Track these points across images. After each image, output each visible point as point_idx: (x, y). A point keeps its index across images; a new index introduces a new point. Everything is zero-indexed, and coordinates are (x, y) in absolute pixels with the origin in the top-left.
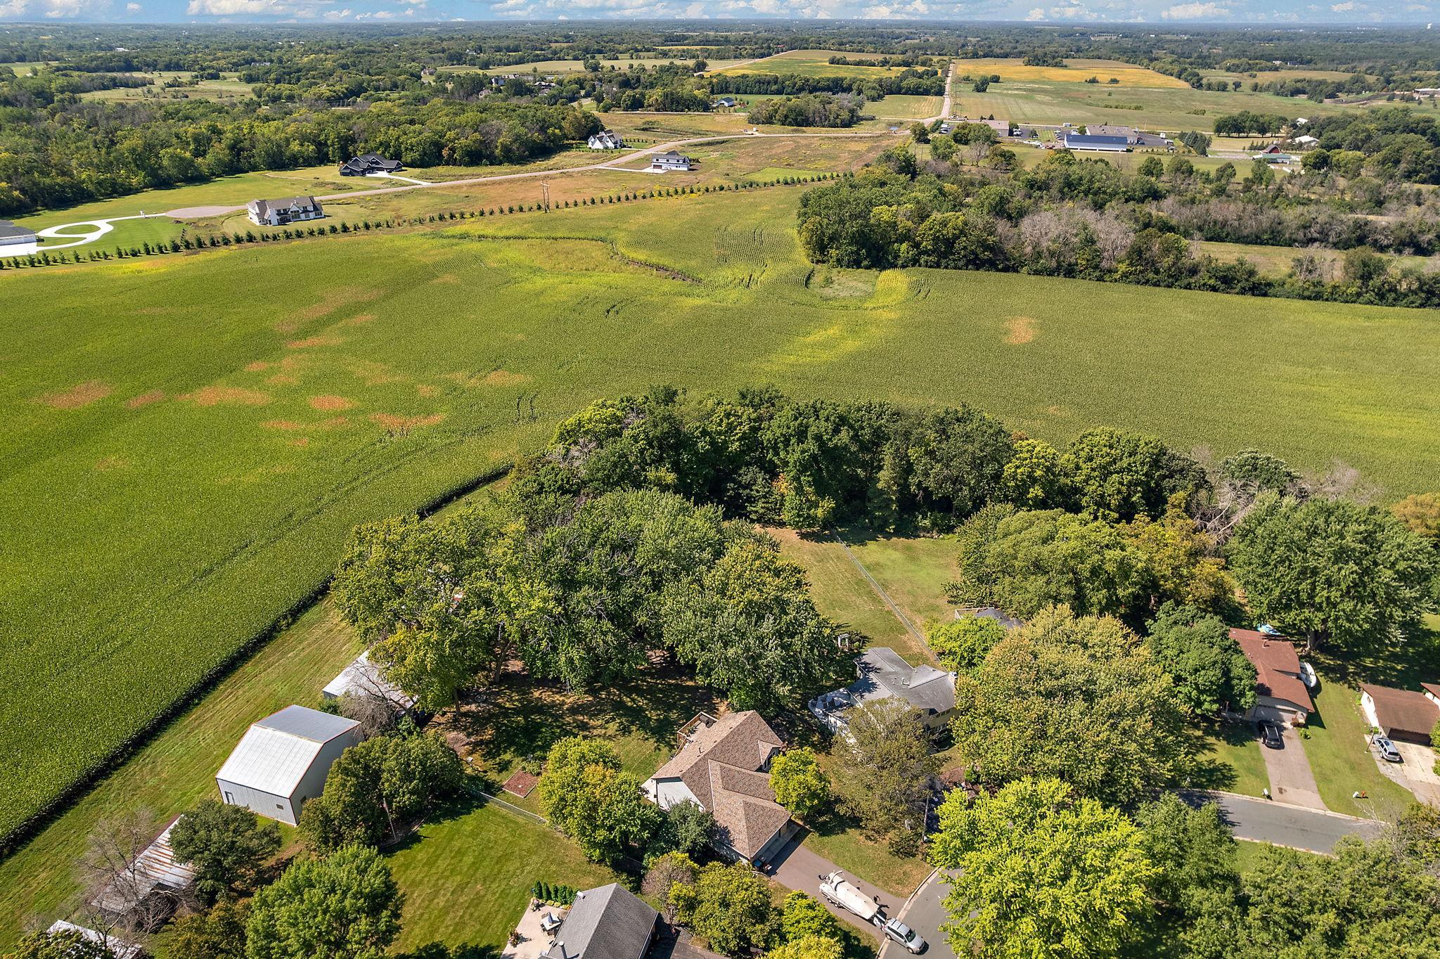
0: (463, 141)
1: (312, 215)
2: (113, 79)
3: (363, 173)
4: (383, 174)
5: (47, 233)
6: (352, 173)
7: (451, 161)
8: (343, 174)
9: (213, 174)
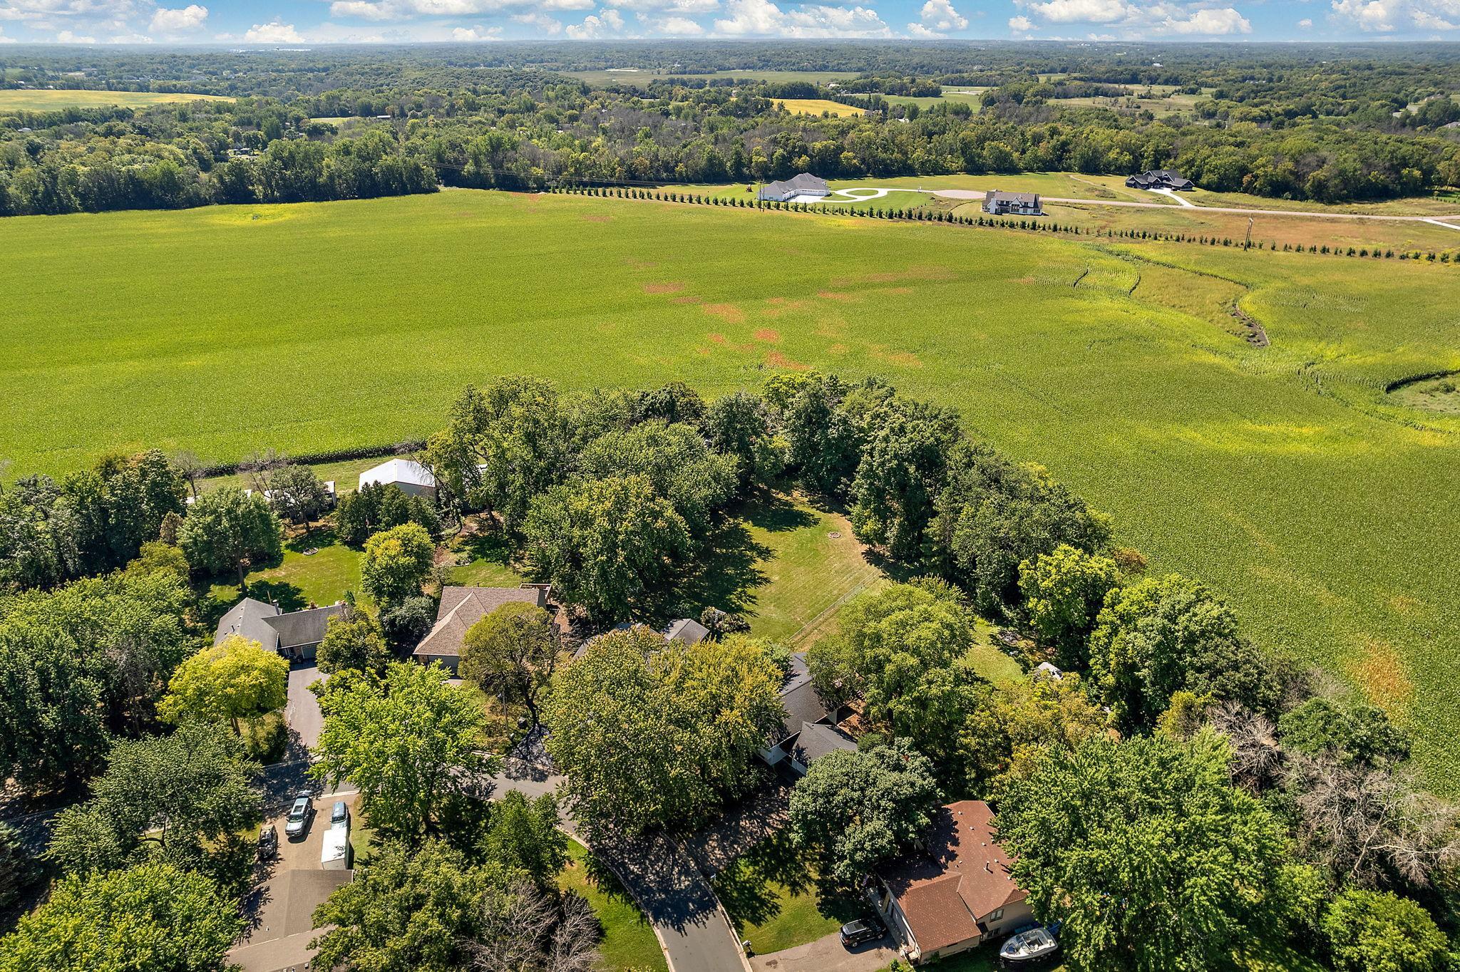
0: (1270, 169)
1: (1029, 211)
2: (1097, 89)
3: (1148, 187)
4: (1166, 191)
5: (842, 192)
6: (1135, 186)
7: (1249, 190)
8: (1128, 185)
9: (1026, 169)
